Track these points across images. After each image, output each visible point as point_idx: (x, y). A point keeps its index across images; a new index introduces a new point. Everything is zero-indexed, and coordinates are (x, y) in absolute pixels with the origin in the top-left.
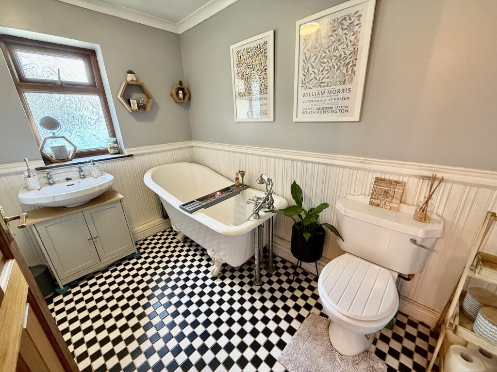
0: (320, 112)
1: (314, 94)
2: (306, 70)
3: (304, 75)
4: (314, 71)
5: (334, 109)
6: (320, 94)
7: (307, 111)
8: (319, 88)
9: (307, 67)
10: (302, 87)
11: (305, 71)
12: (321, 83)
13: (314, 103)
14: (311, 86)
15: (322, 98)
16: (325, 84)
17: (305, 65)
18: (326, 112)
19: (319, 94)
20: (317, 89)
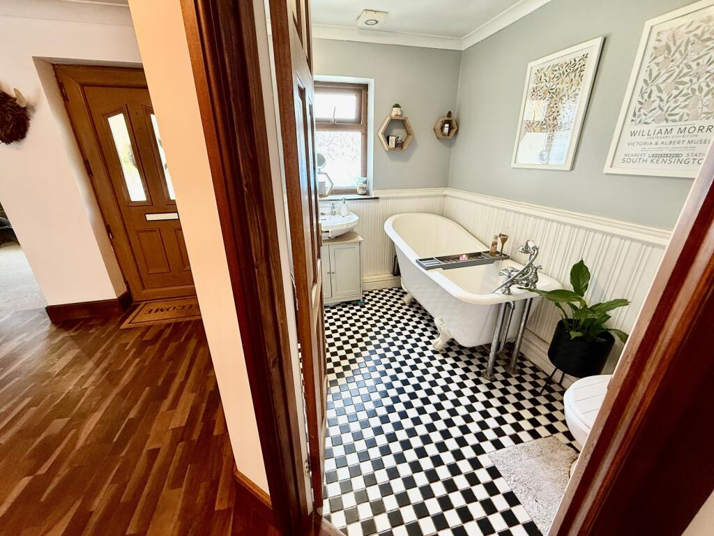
0: (655, 161)
1: (651, 133)
2: (646, 96)
3: (641, 103)
4: (660, 97)
5: (684, 157)
6: (663, 132)
7: (632, 158)
8: (664, 123)
9: (649, 90)
10: (633, 120)
11: (642, 97)
12: (670, 115)
13: (647, 147)
14: (649, 121)
15: (664, 140)
16: (677, 118)
17: (645, 87)
18: (668, 161)
19: (660, 132)
20: (660, 124)
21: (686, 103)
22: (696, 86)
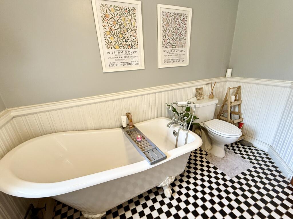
3: (164, 40)
4: (169, 38)
5: (179, 60)
9: (165, 35)
10: (163, 46)
12: (173, 45)
20: (171, 49)
21: (176, 42)
22: (176, 37)
